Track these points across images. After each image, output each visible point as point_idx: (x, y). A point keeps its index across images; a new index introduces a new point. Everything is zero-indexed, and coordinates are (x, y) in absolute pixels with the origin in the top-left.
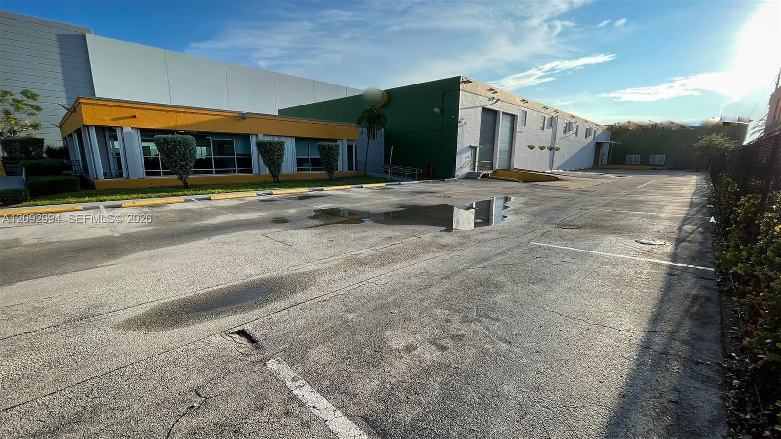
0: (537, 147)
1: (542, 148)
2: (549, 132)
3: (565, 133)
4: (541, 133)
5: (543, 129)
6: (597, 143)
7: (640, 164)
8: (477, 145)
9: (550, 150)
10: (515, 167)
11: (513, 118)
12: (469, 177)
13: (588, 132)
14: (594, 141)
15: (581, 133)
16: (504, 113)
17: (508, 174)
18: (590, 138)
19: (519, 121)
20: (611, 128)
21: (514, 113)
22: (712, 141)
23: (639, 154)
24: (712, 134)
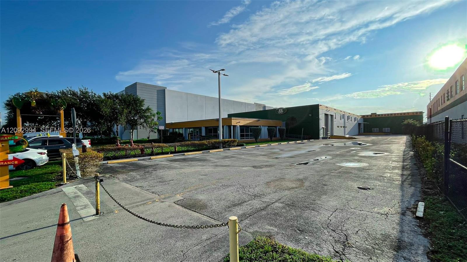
0: (340, 127)
1: (341, 127)
2: (343, 120)
3: (348, 120)
4: (340, 121)
5: (341, 119)
6: (359, 123)
7: (379, 132)
8: (324, 127)
9: (344, 127)
10: (334, 135)
11: (332, 116)
12: (323, 138)
13: (355, 119)
14: (358, 123)
15: (353, 120)
16: (330, 115)
17: (333, 137)
18: (356, 122)
19: (334, 117)
20: (363, 117)
21: (332, 114)
22: (409, 122)
23: (377, 128)
24: (408, 119)
